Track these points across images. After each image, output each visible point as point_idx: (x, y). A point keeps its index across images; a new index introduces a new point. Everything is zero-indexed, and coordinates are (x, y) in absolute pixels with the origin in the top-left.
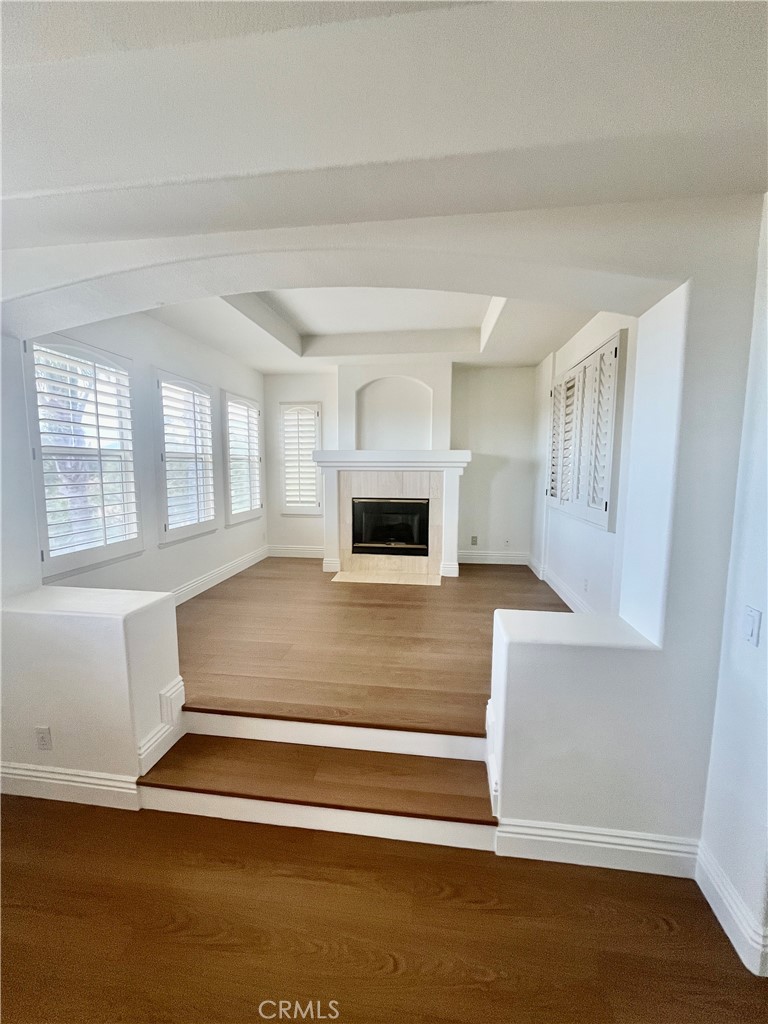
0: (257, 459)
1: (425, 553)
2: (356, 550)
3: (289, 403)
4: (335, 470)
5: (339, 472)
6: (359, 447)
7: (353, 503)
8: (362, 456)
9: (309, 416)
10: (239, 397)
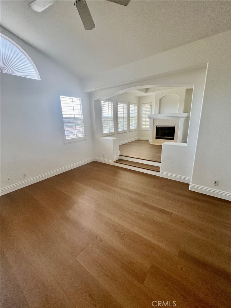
0: (136, 117)
1: (173, 139)
2: (156, 138)
3: (144, 104)
4: (153, 119)
5: (154, 120)
6: (159, 113)
7: (157, 127)
8: (160, 115)
9: (148, 107)
10: (133, 104)
